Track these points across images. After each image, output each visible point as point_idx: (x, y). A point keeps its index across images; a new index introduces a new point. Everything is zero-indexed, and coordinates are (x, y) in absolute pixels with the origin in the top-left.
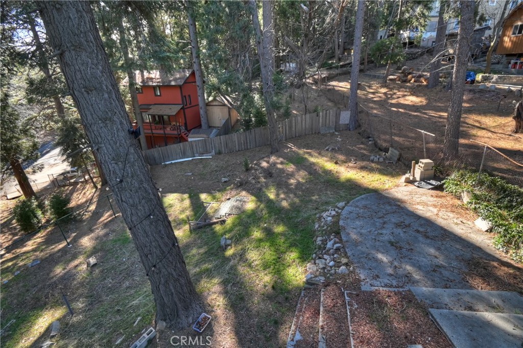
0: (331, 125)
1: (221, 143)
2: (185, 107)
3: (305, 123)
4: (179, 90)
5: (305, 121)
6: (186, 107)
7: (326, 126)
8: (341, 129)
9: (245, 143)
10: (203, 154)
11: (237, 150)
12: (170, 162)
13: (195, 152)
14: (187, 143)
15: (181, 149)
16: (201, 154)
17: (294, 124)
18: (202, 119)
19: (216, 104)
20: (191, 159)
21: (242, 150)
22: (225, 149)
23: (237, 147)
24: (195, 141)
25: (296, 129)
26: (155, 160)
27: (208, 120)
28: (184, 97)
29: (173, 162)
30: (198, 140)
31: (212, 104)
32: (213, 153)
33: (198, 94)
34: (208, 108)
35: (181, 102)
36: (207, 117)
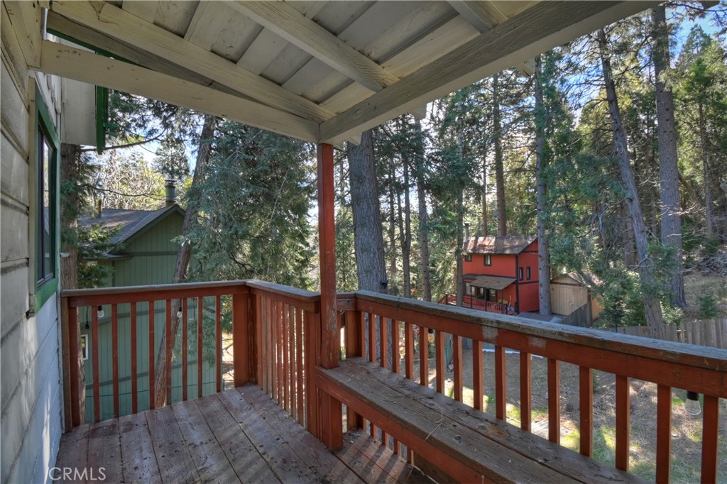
2: (520, 282)
4: (513, 262)
6: (522, 282)
18: (541, 300)
19: (566, 282)
27: (550, 303)
28: (518, 269)
31: (560, 281)
33: (540, 266)
34: (554, 286)
35: (514, 275)
36: (550, 298)
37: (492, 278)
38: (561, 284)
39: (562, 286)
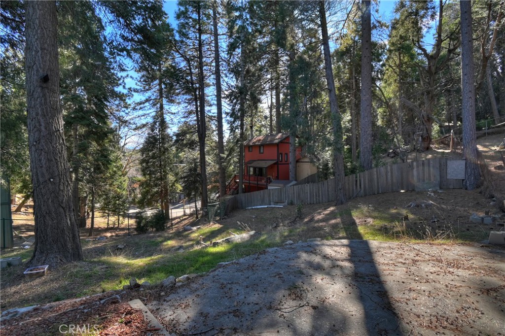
0: (432, 180)
1: (294, 193)
2: (279, 163)
3: (392, 176)
4: (276, 149)
5: (392, 173)
6: (281, 163)
7: (424, 181)
8: (451, 187)
9: (317, 195)
10: (277, 203)
11: (309, 203)
12: (251, 208)
13: (272, 200)
14: (266, 190)
15: (261, 196)
16: (276, 203)
17: (375, 177)
18: (290, 173)
19: (307, 161)
20: (266, 206)
21: (313, 203)
22: (297, 201)
23: (309, 199)
24: (273, 189)
25: (378, 183)
26: (242, 205)
27: (296, 175)
28: (279, 154)
29: (253, 207)
30: (275, 189)
31: (302, 161)
32: (286, 203)
33: (290, 150)
34: (298, 164)
35: (276, 158)
36: (296, 171)
37: (263, 161)
38: (303, 162)
39: (304, 163)
